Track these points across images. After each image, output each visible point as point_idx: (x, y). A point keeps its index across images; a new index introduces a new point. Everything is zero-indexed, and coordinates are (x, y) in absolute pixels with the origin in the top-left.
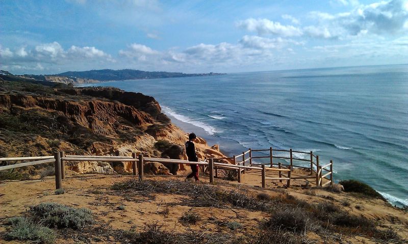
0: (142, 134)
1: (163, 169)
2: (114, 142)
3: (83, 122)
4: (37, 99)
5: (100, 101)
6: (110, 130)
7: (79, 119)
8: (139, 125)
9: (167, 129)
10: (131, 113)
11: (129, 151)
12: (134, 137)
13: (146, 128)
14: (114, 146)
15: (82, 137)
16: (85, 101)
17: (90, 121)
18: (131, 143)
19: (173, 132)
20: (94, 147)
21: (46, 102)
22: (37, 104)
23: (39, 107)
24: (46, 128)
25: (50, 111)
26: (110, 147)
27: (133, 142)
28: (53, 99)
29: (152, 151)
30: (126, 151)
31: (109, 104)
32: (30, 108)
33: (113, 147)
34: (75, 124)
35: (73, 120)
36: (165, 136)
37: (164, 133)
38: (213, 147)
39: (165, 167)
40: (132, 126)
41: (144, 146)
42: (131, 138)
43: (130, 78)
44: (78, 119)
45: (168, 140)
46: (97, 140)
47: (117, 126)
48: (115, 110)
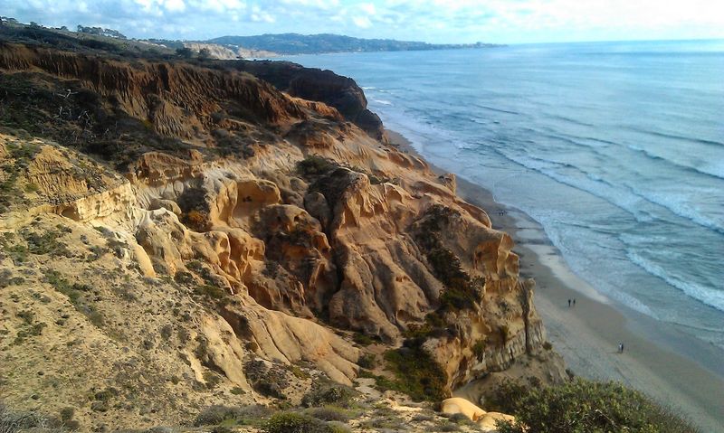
0: (272, 141)
1: (305, 222)
2: (197, 153)
3: (134, 107)
4: (36, 51)
5: (192, 66)
6: (195, 129)
7: (127, 100)
8: (272, 121)
9: (333, 133)
10: (255, 94)
11: (230, 176)
12: (250, 146)
13: (287, 129)
14: (195, 162)
15: (123, 139)
16: (149, 61)
17: (152, 106)
18: (242, 160)
19: (347, 140)
20: (144, 164)
21: (57, 58)
22: (36, 64)
23: (38, 70)
24: (44, 115)
25: (63, 79)
26: (183, 165)
27: (245, 158)
28: (71, 54)
29: (288, 179)
30: (222, 176)
31: (210, 74)
32: (16, 71)
33: (190, 166)
34: (114, 110)
35: (113, 100)
36: (327, 147)
37: (324, 141)
38: (442, 177)
39: (310, 218)
40: (254, 123)
41: (270, 167)
42: (242, 147)
43: (330, 50)
44: (124, 98)
45: (333, 157)
46: (157, 149)
47: (217, 120)
48: (223, 86)
